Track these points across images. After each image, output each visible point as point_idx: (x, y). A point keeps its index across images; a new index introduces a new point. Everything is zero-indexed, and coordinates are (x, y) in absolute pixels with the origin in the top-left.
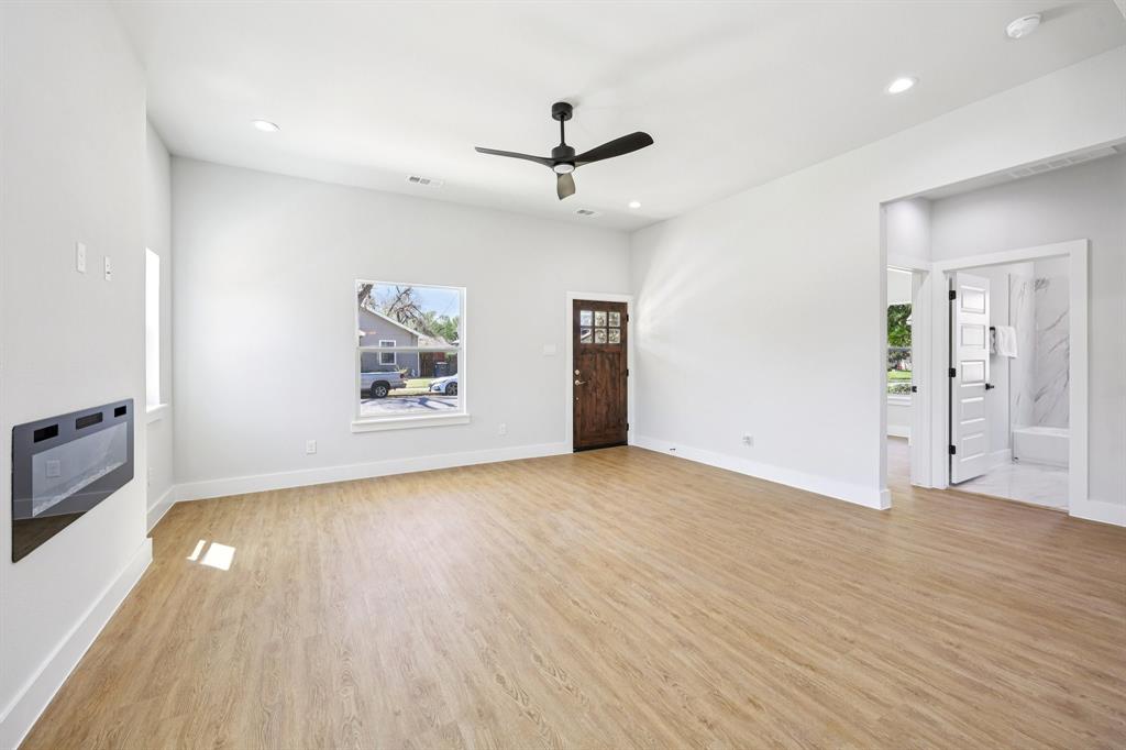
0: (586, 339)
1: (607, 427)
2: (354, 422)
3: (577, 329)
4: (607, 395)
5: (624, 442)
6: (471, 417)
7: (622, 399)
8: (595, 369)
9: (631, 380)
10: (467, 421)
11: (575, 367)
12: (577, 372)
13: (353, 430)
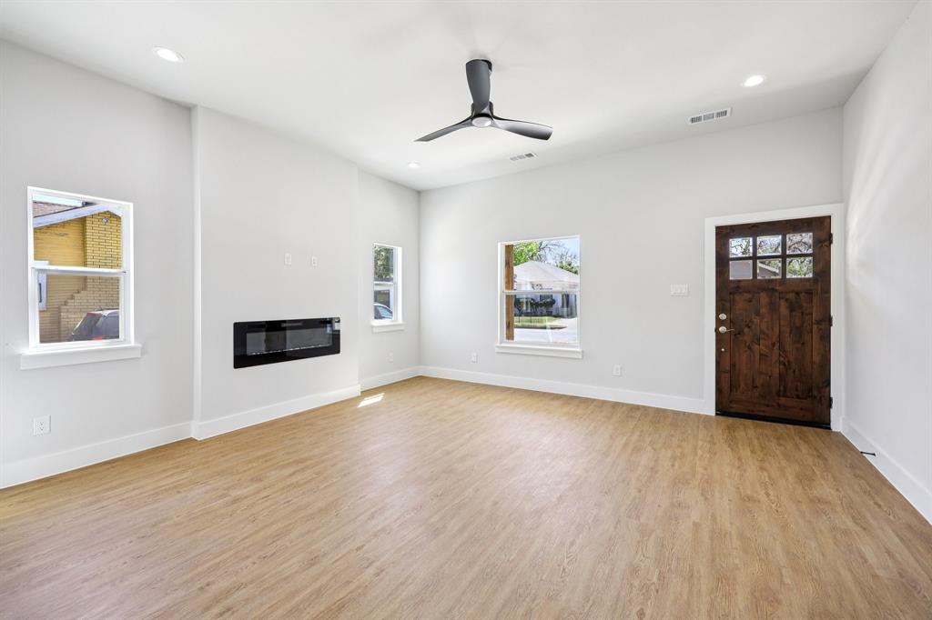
0: (739, 272)
1: (782, 393)
2: (498, 344)
3: (723, 261)
4: (782, 348)
5: (824, 424)
6: (583, 352)
7: (816, 359)
8: (758, 313)
9: (837, 332)
10: (580, 357)
11: (719, 311)
12: (723, 316)
13: (497, 350)
